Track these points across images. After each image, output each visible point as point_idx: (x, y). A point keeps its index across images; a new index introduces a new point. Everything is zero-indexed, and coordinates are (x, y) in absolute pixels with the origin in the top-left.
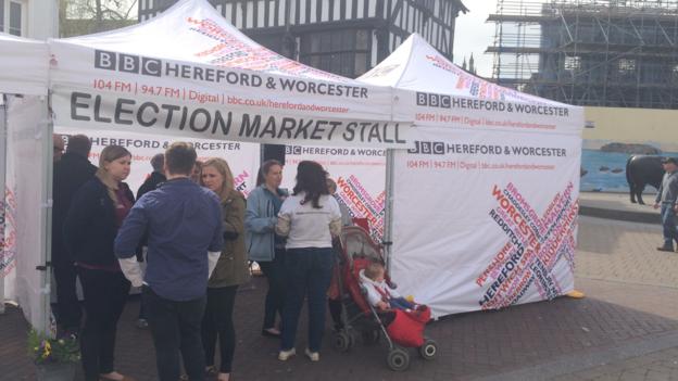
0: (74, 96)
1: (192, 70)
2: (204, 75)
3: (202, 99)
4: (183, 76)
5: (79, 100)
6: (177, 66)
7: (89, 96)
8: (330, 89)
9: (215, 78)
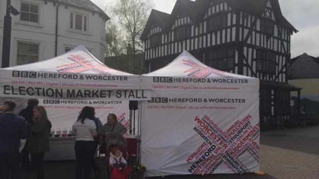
0: (5, 86)
1: (48, 75)
2: (53, 76)
3: (52, 85)
4: (45, 77)
5: (7, 88)
6: (42, 74)
7: (9, 86)
8: (109, 78)
9: (58, 77)
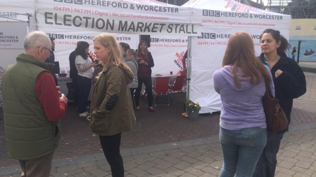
0: (46, 14)
1: (96, 1)
2: (101, 3)
3: (101, 14)
4: (92, 4)
5: (48, 16)
7: (52, 14)
8: (160, 9)
9: (107, 4)
